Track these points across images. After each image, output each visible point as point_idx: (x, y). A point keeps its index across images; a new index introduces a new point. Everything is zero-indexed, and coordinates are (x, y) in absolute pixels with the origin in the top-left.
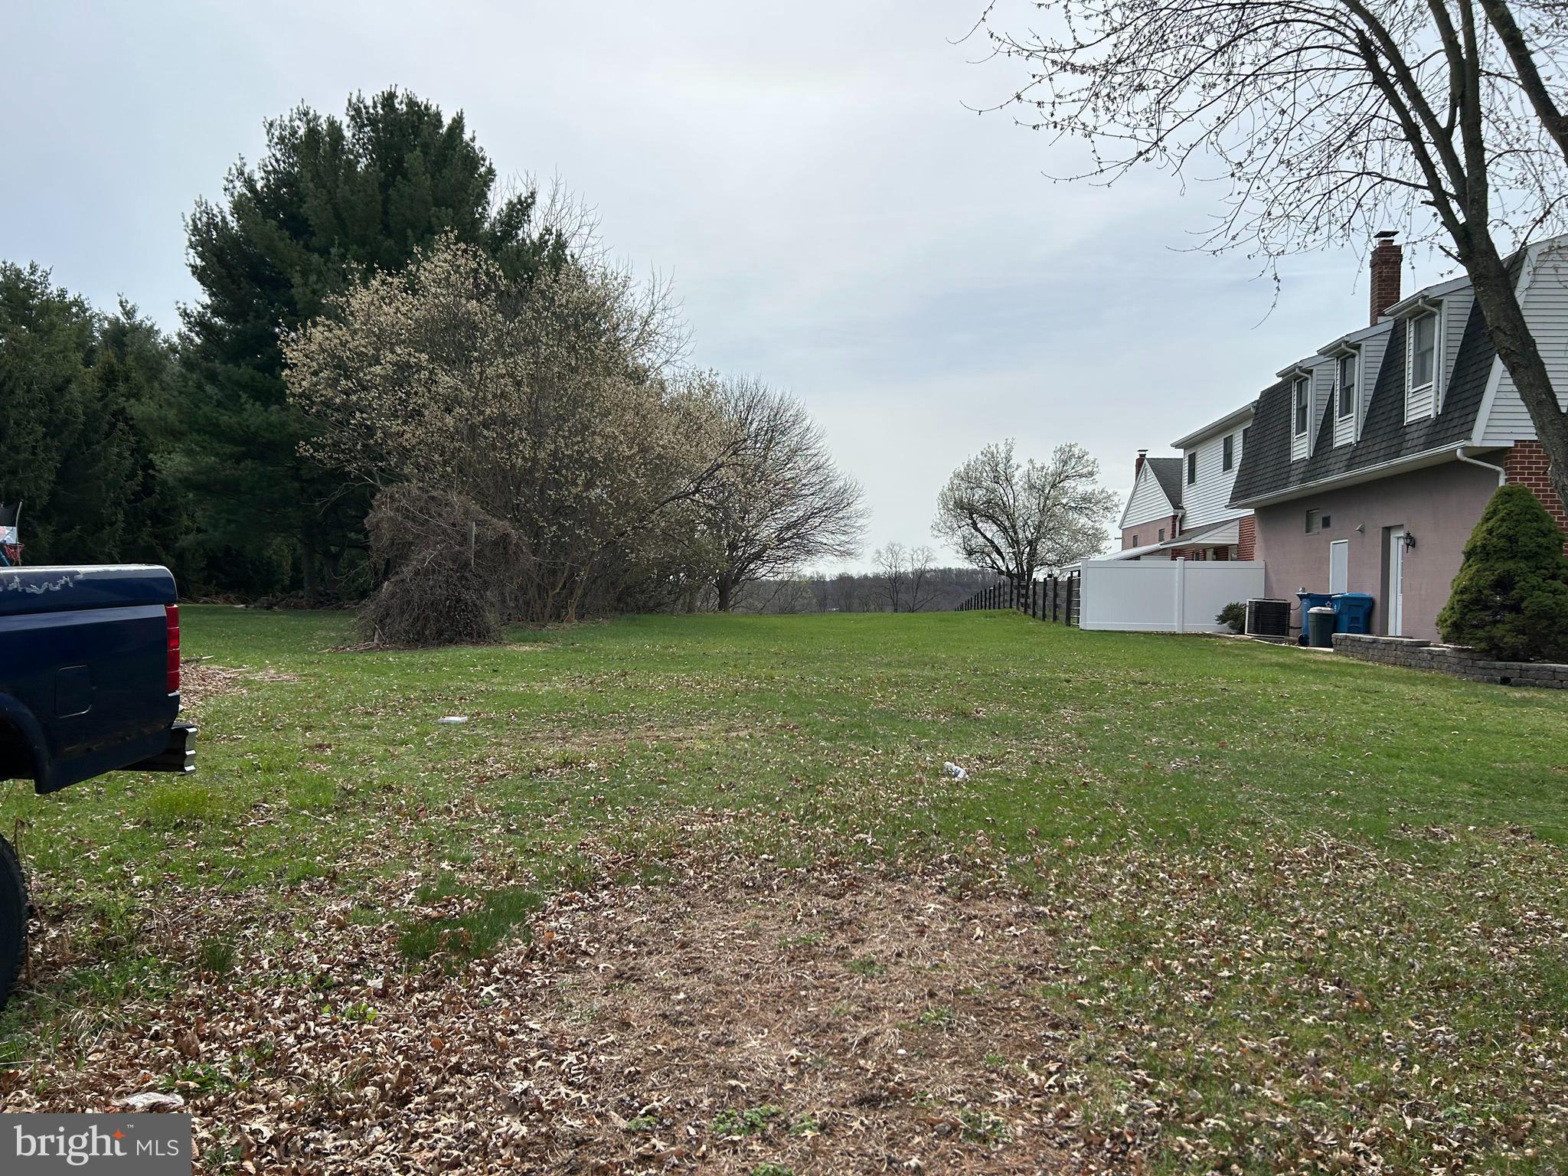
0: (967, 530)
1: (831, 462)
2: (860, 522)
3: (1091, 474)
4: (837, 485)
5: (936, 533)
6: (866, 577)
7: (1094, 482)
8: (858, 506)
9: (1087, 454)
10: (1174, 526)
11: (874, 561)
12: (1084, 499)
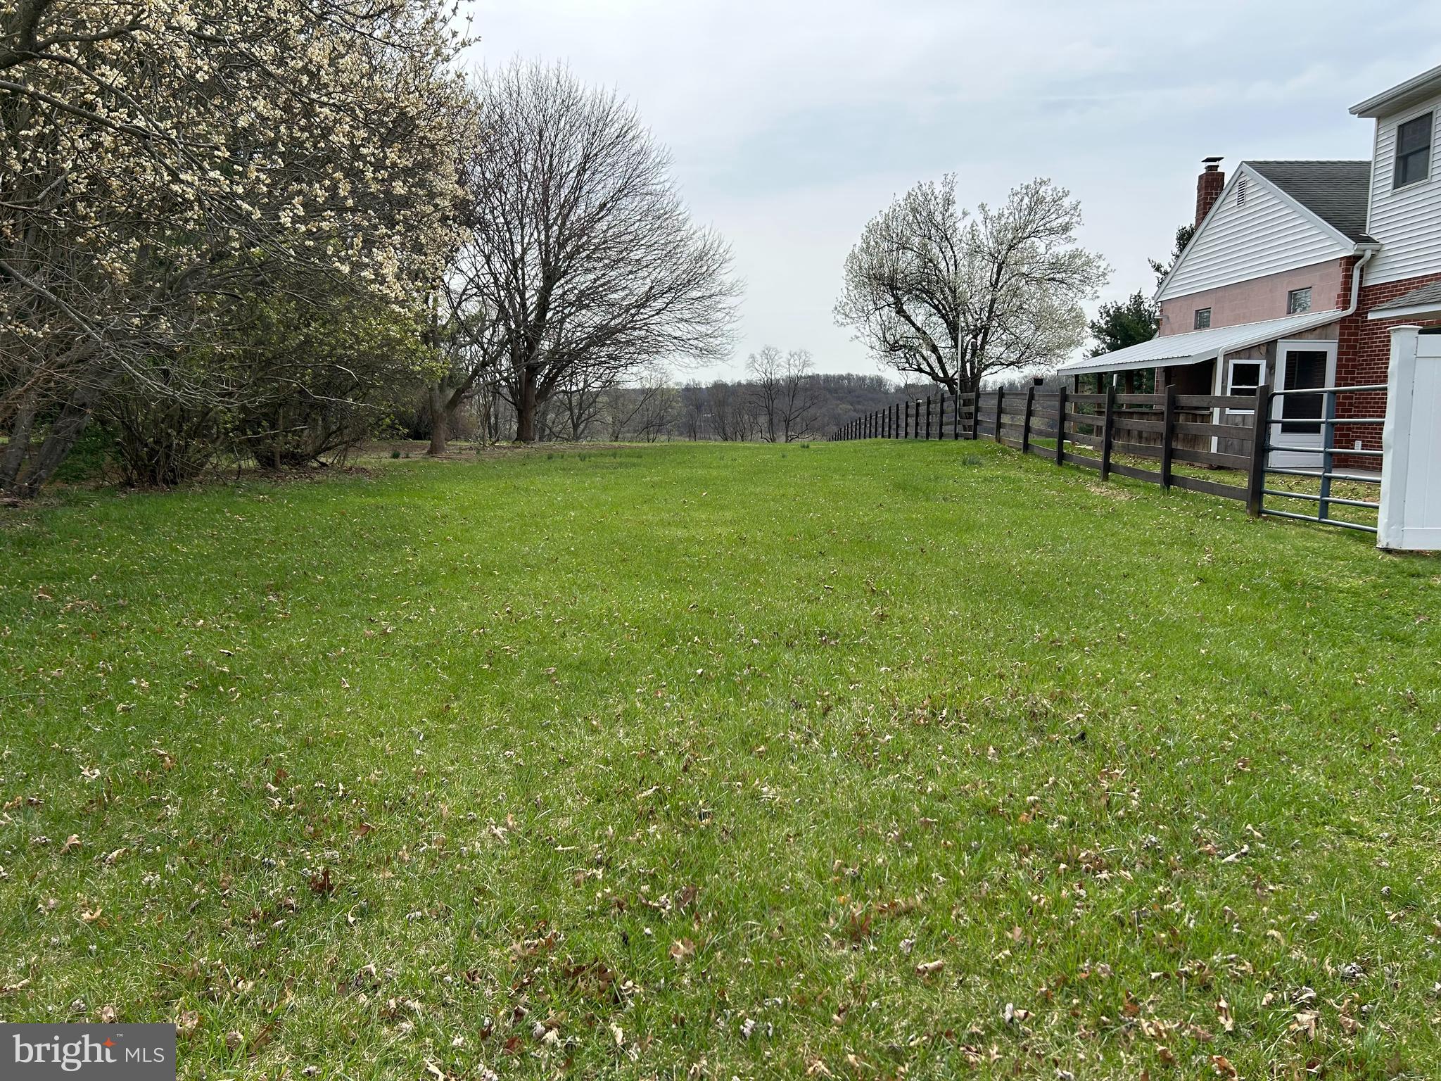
0: (889, 313)
1: (681, 208)
2: (728, 301)
3: (1065, 228)
4: (693, 247)
5: (840, 318)
6: (739, 384)
7: (1070, 240)
8: (726, 277)
9: (1066, 194)
10: (1348, 277)
11: (748, 366)
12: (1052, 265)
